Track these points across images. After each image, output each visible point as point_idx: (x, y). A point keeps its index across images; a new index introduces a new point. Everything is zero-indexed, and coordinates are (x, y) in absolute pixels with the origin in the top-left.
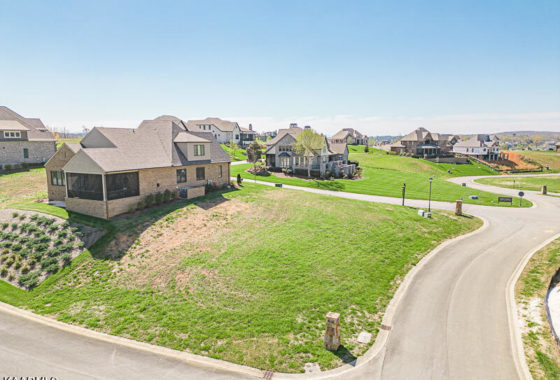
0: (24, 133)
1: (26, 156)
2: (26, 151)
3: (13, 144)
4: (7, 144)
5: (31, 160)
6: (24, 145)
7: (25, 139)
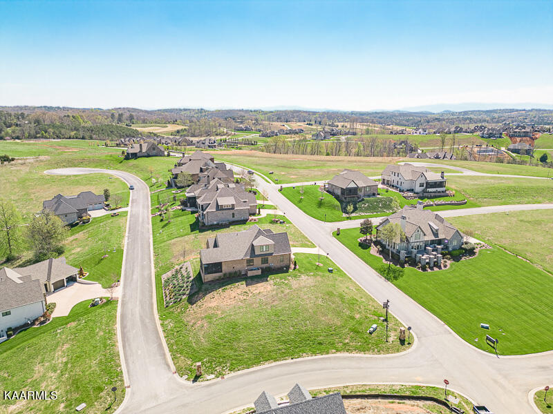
0: (233, 205)
1: (233, 217)
2: (233, 214)
3: (227, 211)
4: (224, 211)
5: (236, 218)
6: (232, 211)
7: (233, 208)
